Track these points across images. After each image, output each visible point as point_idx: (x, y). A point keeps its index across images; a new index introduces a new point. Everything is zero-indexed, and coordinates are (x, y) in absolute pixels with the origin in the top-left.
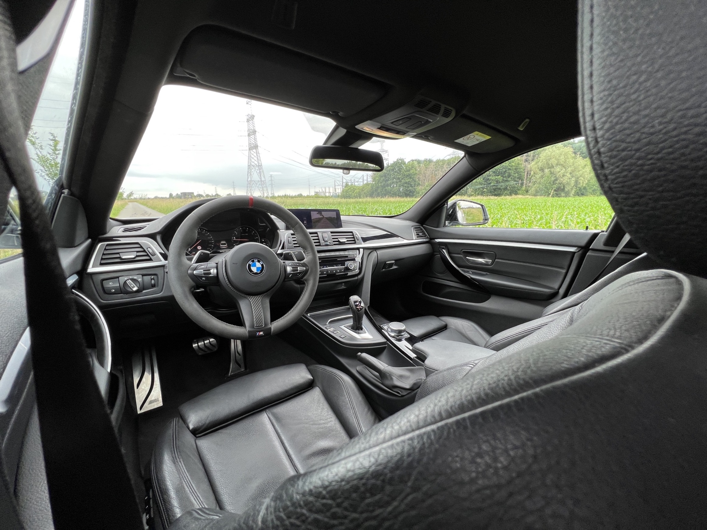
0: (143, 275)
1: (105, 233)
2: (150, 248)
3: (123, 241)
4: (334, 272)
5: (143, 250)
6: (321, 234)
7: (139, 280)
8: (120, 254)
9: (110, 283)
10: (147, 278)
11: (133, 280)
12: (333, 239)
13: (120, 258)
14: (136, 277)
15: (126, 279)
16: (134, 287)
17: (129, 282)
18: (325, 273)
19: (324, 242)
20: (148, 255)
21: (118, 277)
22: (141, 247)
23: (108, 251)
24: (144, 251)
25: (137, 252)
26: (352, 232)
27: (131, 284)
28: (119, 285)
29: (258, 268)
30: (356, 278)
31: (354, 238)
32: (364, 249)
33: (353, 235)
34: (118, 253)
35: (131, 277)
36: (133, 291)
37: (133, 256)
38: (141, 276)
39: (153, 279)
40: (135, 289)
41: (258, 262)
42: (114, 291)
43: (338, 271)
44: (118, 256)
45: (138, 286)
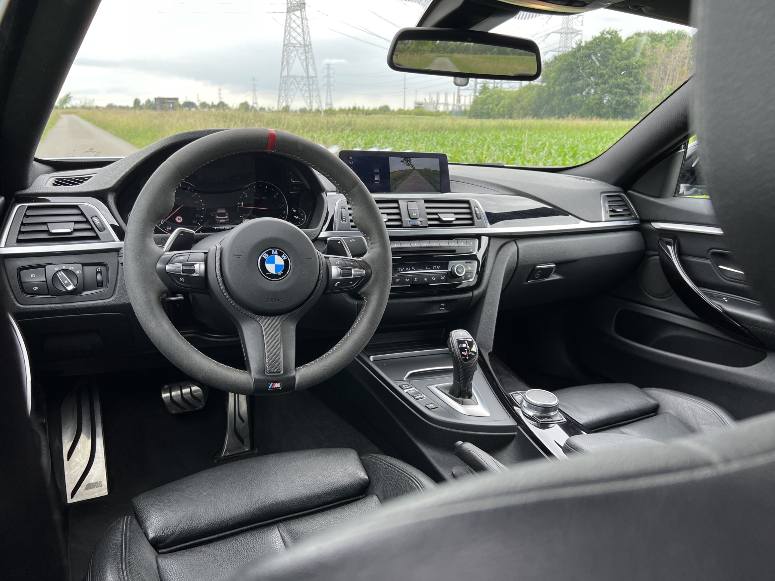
0: (84, 264)
1: (26, 187)
2: (96, 216)
3: (55, 201)
4: (426, 279)
5: (85, 220)
6: (405, 204)
7: (77, 272)
8: (48, 224)
9: (32, 276)
10: (90, 270)
11: (66, 271)
12: (428, 214)
13: (47, 232)
14: (72, 268)
15: (56, 269)
16: (69, 284)
17: (62, 274)
18: (407, 280)
19: (409, 219)
20: (92, 229)
21: (44, 266)
22: (82, 214)
23: (29, 218)
24: (87, 222)
25: (76, 222)
26: (467, 202)
27: (64, 279)
28: (45, 280)
29: (277, 267)
30: (470, 294)
31: (471, 213)
32: (491, 236)
33: (470, 208)
34: (45, 224)
35: (64, 267)
36: (67, 290)
37: (69, 231)
38: (81, 265)
39: (100, 272)
40: (70, 288)
41: (278, 255)
42: (37, 288)
43: (434, 279)
44: (44, 228)
45: (76, 284)
